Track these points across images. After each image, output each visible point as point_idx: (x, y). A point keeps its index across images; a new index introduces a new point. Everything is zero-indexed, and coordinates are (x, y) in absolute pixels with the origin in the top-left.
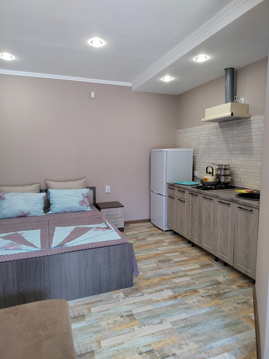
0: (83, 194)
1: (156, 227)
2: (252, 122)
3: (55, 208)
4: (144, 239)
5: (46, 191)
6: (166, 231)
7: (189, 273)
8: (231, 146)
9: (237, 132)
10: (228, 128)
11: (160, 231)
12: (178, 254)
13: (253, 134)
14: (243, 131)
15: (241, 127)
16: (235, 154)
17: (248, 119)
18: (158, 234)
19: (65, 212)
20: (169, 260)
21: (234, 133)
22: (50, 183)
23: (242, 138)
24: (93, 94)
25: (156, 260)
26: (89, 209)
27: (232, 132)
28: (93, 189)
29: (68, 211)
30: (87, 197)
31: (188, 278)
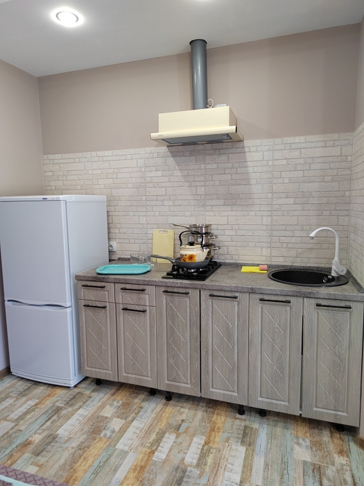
2: (247, 150)
8: (201, 190)
9: (215, 166)
10: (193, 158)
13: (250, 170)
14: (230, 165)
15: (224, 158)
16: (212, 206)
17: (240, 144)
21: (208, 166)
23: (228, 177)
27: (202, 166)
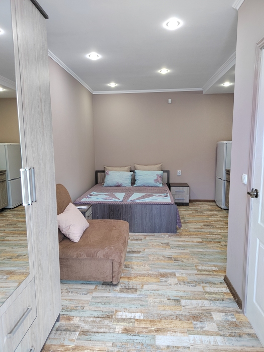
0: (157, 175)
1: (218, 206)
3: (138, 183)
4: (202, 212)
5: (134, 172)
6: (224, 209)
7: (222, 234)
11: (219, 209)
12: (223, 223)
18: (216, 211)
19: (144, 186)
20: (212, 226)
22: (137, 166)
24: (170, 101)
25: (202, 224)
26: (161, 185)
28: (168, 172)
29: (146, 185)
30: (160, 177)
31: (219, 236)
